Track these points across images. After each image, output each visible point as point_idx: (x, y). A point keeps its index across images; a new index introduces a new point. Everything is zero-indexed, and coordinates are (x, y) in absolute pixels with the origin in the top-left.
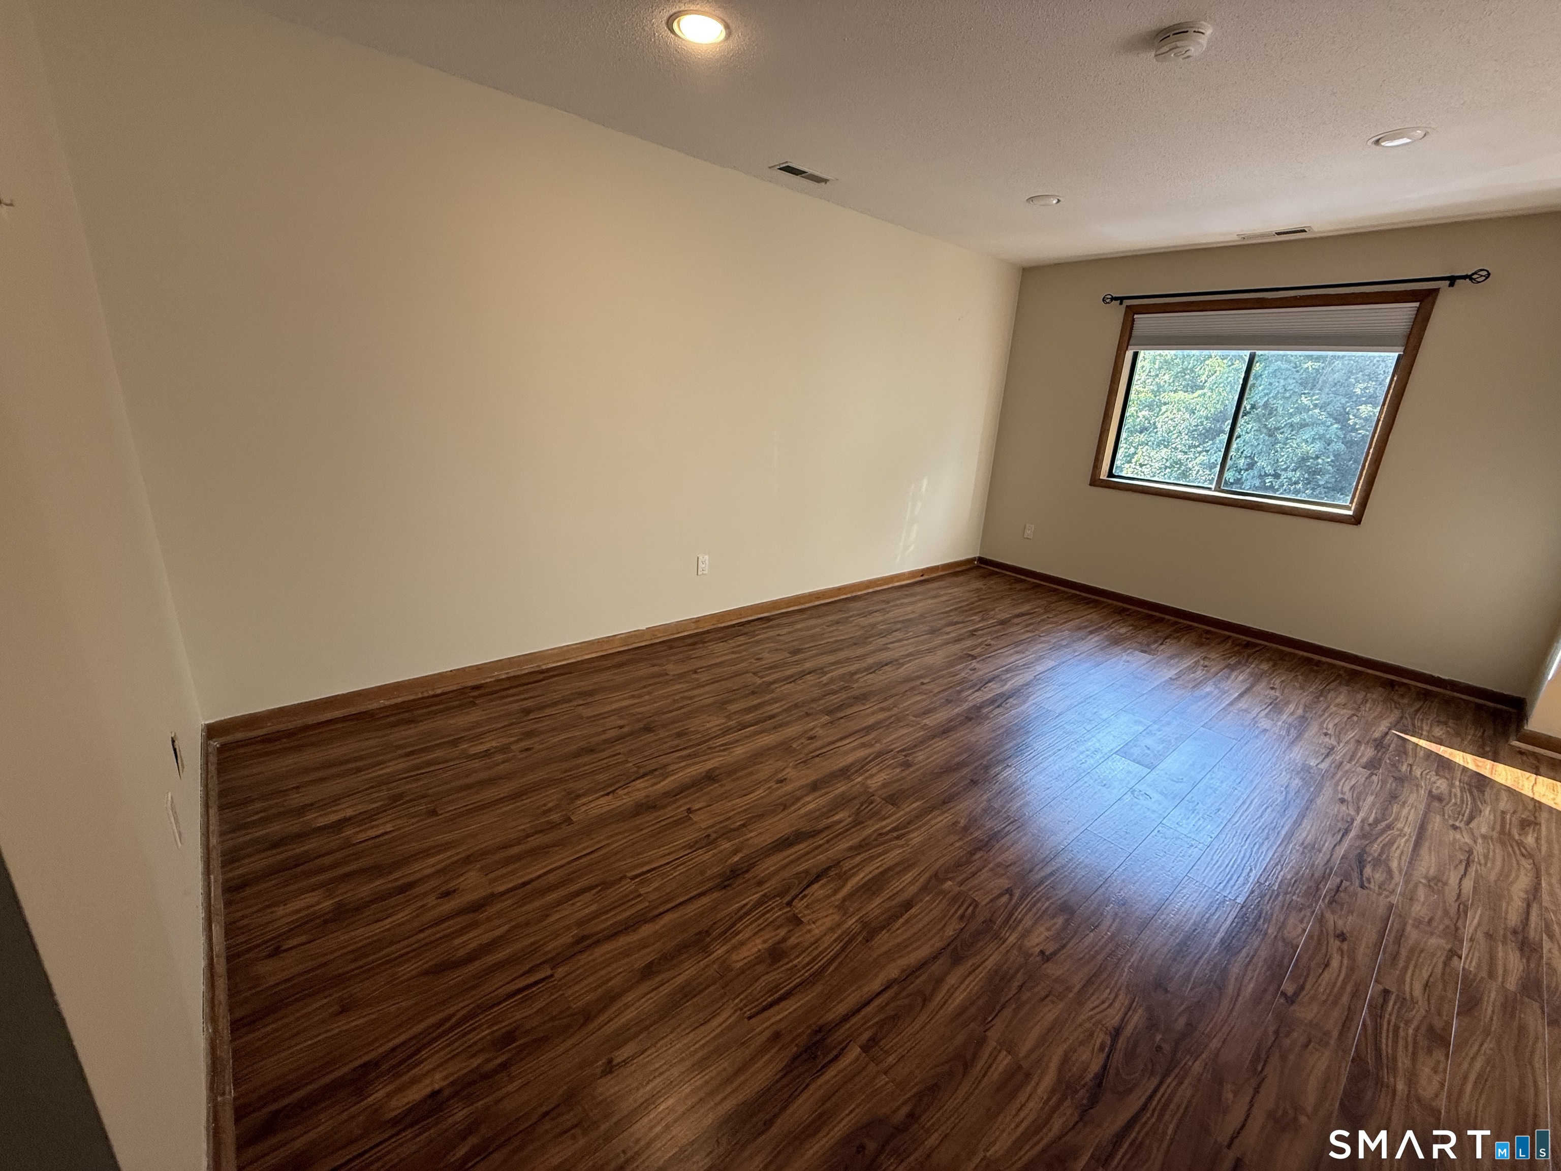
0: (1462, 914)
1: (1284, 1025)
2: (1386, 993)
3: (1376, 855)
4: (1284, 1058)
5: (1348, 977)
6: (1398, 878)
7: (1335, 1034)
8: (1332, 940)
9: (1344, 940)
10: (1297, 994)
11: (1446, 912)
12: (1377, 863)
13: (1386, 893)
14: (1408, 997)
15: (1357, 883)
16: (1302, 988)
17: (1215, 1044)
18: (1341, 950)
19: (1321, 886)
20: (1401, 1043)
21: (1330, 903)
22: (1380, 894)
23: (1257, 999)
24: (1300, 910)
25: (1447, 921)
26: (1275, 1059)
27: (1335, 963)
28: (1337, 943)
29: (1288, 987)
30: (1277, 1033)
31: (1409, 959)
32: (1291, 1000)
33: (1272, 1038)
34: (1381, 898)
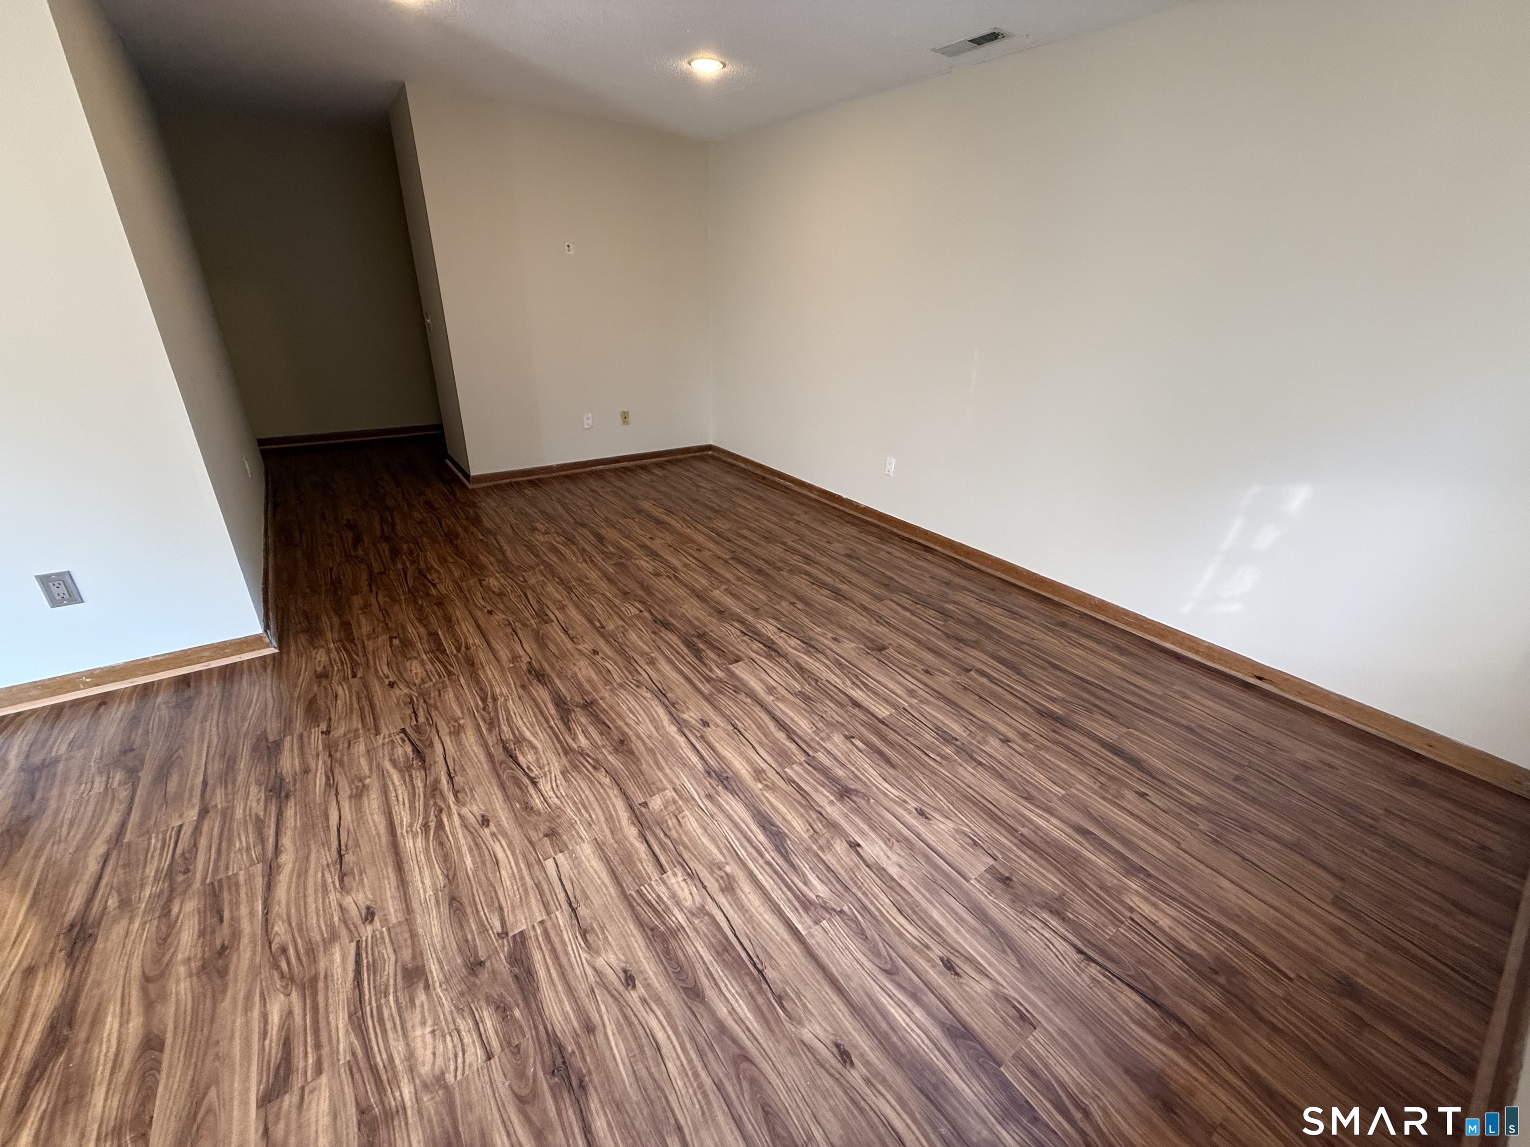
0: (330, 774)
1: (387, 629)
2: (354, 676)
3: (414, 772)
4: (378, 620)
5: (376, 668)
6: (388, 765)
7: (366, 642)
8: (396, 679)
9: (389, 685)
10: (391, 642)
11: (342, 764)
12: (409, 767)
13: (387, 740)
14: (343, 683)
15: (408, 730)
16: (391, 646)
17: (404, 606)
18: (387, 677)
19: (425, 706)
20: (338, 661)
21: (412, 700)
22: (390, 735)
23: (404, 628)
24: (422, 680)
25: (338, 755)
26: (381, 618)
27: (385, 668)
28: (391, 679)
29: (396, 642)
30: (387, 624)
31: (351, 704)
32: (391, 638)
33: (387, 621)
34: (387, 733)
